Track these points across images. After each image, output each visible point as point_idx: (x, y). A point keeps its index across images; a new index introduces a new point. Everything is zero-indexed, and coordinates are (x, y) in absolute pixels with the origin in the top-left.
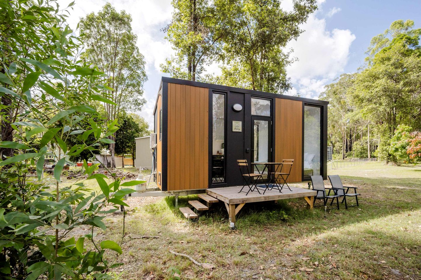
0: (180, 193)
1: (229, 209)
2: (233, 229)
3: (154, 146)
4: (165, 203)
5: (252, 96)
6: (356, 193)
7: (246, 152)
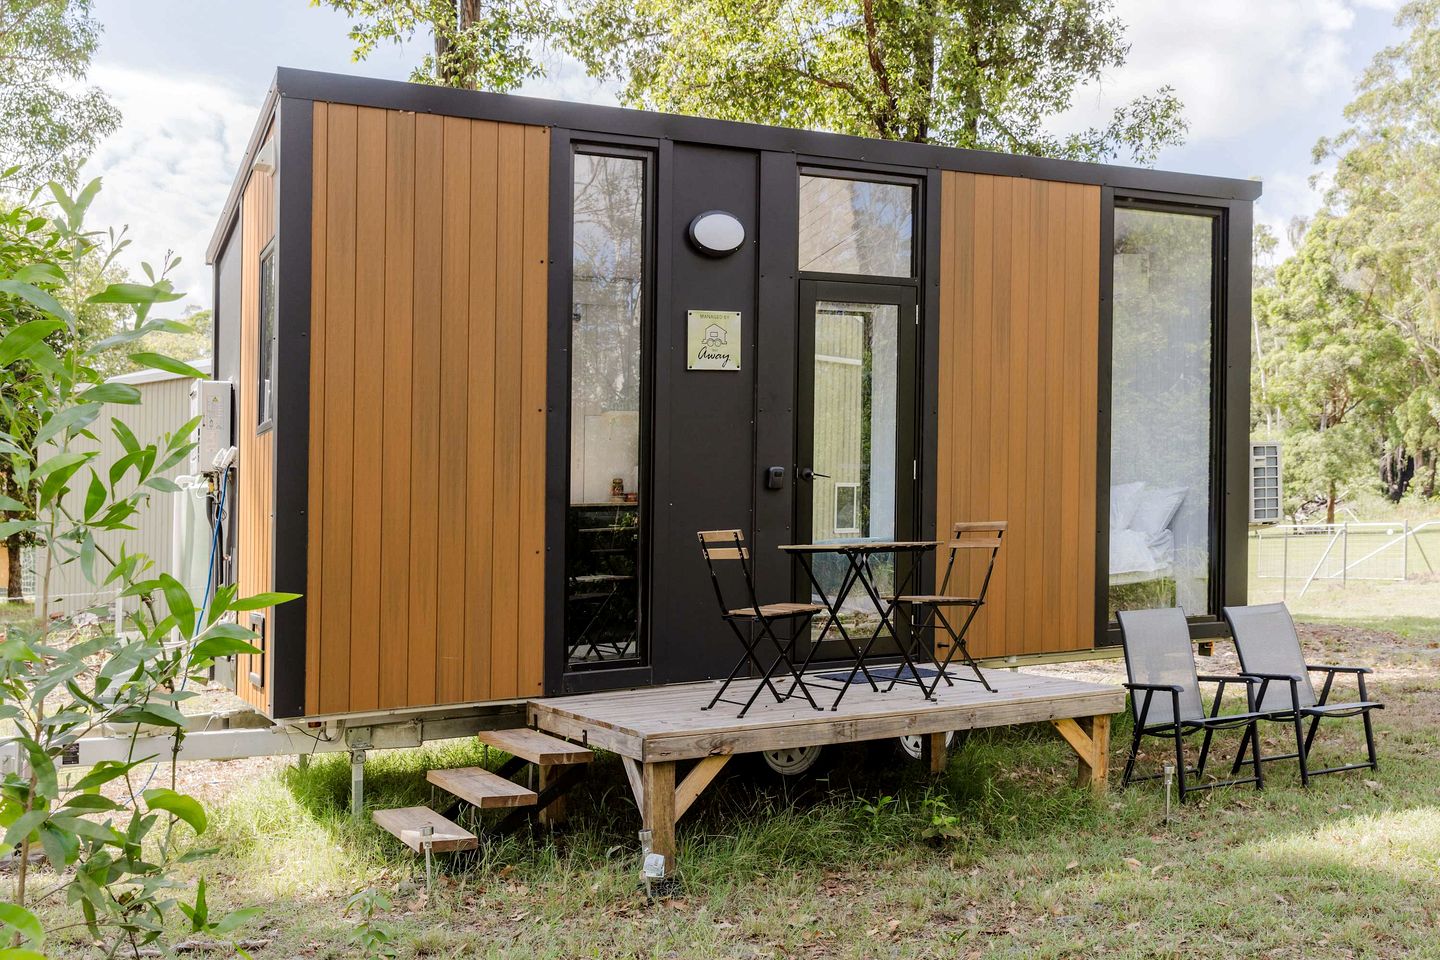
0: (379, 733)
1: (639, 788)
2: (659, 886)
3: (222, 457)
4: (285, 794)
5: (800, 164)
6: (1363, 699)
7: (767, 488)
